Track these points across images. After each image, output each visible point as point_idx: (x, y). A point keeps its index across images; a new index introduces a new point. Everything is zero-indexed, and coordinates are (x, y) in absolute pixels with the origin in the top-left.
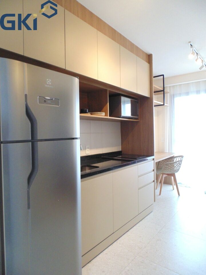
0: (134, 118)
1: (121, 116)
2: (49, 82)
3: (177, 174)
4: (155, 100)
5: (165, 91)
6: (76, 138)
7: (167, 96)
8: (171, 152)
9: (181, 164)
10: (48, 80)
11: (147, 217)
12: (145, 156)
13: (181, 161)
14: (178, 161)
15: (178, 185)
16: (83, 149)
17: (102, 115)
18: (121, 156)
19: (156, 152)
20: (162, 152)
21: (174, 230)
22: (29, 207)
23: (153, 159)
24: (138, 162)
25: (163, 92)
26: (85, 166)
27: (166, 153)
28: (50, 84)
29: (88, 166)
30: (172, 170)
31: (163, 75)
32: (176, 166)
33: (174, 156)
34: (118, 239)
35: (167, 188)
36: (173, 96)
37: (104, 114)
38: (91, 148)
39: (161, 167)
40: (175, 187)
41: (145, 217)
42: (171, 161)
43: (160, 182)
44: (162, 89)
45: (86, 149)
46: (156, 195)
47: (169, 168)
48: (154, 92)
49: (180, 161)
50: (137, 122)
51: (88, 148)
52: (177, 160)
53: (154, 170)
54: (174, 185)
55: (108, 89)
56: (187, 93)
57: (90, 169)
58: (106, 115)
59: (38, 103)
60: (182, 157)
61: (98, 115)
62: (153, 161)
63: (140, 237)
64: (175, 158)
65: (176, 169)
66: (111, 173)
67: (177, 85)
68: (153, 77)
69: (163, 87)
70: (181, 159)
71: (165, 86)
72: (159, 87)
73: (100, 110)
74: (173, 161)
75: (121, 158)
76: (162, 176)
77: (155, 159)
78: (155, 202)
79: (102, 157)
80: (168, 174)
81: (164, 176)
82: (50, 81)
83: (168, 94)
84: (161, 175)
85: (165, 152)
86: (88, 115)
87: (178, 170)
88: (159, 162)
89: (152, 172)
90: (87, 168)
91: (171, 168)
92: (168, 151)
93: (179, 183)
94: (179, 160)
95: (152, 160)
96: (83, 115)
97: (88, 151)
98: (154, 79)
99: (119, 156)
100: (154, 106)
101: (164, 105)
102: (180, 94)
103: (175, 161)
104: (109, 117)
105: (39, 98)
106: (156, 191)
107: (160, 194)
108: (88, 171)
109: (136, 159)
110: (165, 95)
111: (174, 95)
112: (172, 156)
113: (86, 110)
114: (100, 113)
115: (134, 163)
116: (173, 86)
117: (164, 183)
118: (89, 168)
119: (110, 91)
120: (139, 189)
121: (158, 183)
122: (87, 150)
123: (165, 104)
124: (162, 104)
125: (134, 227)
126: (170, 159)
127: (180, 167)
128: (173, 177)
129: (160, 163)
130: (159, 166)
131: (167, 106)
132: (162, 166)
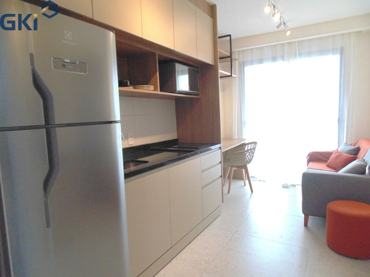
0: (193, 93)
1: (175, 91)
2: (68, 35)
3: (249, 166)
4: (221, 70)
5: (233, 57)
6: (115, 122)
7: (236, 64)
8: (240, 138)
9: (254, 153)
10: (67, 33)
11: (213, 223)
12: (209, 144)
13: (254, 149)
14: (251, 149)
15: (251, 179)
16: (125, 139)
17: (149, 89)
18: (177, 146)
19: (222, 139)
20: (230, 138)
21: (247, 235)
22: (48, 225)
23: (220, 148)
24: (201, 152)
25: (230, 58)
26: (129, 162)
27: (236, 139)
28: (71, 39)
29: (133, 161)
30: (243, 160)
31: (230, 36)
32: (248, 156)
33: (245, 143)
34: (178, 254)
35: (237, 185)
36: (242, 65)
37: (152, 87)
38: (135, 137)
39: (229, 158)
40: (247, 182)
41: (211, 223)
42: (241, 150)
43: (229, 177)
44: (229, 55)
45: (128, 138)
46: (224, 194)
47: (239, 159)
48: (220, 58)
49: (252, 149)
50: (197, 98)
51: (131, 137)
52: (249, 148)
53: (221, 162)
54: (246, 180)
55: (158, 53)
56: (261, 61)
57: (136, 165)
58: (155, 89)
59: (53, 68)
60: (255, 143)
61: (144, 90)
62: (220, 150)
63: (206, 248)
64: (247, 146)
65: (248, 159)
66: (165, 169)
67: (247, 50)
68: (218, 38)
69: (230, 52)
70: (254, 146)
71: (233, 50)
72: (225, 51)
73: (146, 82)
74: (245, 148)
75: (177, 149)
76: (231, 170)
77: (222, 148)
78: (223, 202)
79: (151, 148)
80: (238, 167)
81: (234, 169)
82: (70, 34)
83: (237, 62)
84: (230, 168)
85: (234, 138)
86: (131, 89)
87: (251, 160)
88: (226, 151)
89: (219, 164)
90: (131, 164)
91: (242, 159)
92: (238, 137)
93: (251, 177)
94: (252, 147)
95: (218, 149)
96: (123, 89)
97: (132, 140)
98: (219, 40)
99: (175, 146)
100: (220, 77)
101: (231, 76)
102: (252, 62)
103: (246, 149)
104: (159, 92)
105: (53, 60)
106: (224, 188)
107: (229, 193)
108: (133, 168)
109: (198, 148)
110: (233, 62)
111: (243, 63)
112: (243, 142)
113: (127, 83)
114: (146, 87)
115: (197, 154)
116: (243, 51)
117: (233, 178)
118: (134, 163)
119: (159, 55)
120: (203, 188)
121: (226, 179)
122: (130, 139)
123: (233, 75)
124: (229, 74)
125: (199, 237)
126: (240, 147)
127: (253, 156)
128: (244, 170)
129: (228, 153)
130: (227, 156)
131: (236, 77)
132: (230, 156)
